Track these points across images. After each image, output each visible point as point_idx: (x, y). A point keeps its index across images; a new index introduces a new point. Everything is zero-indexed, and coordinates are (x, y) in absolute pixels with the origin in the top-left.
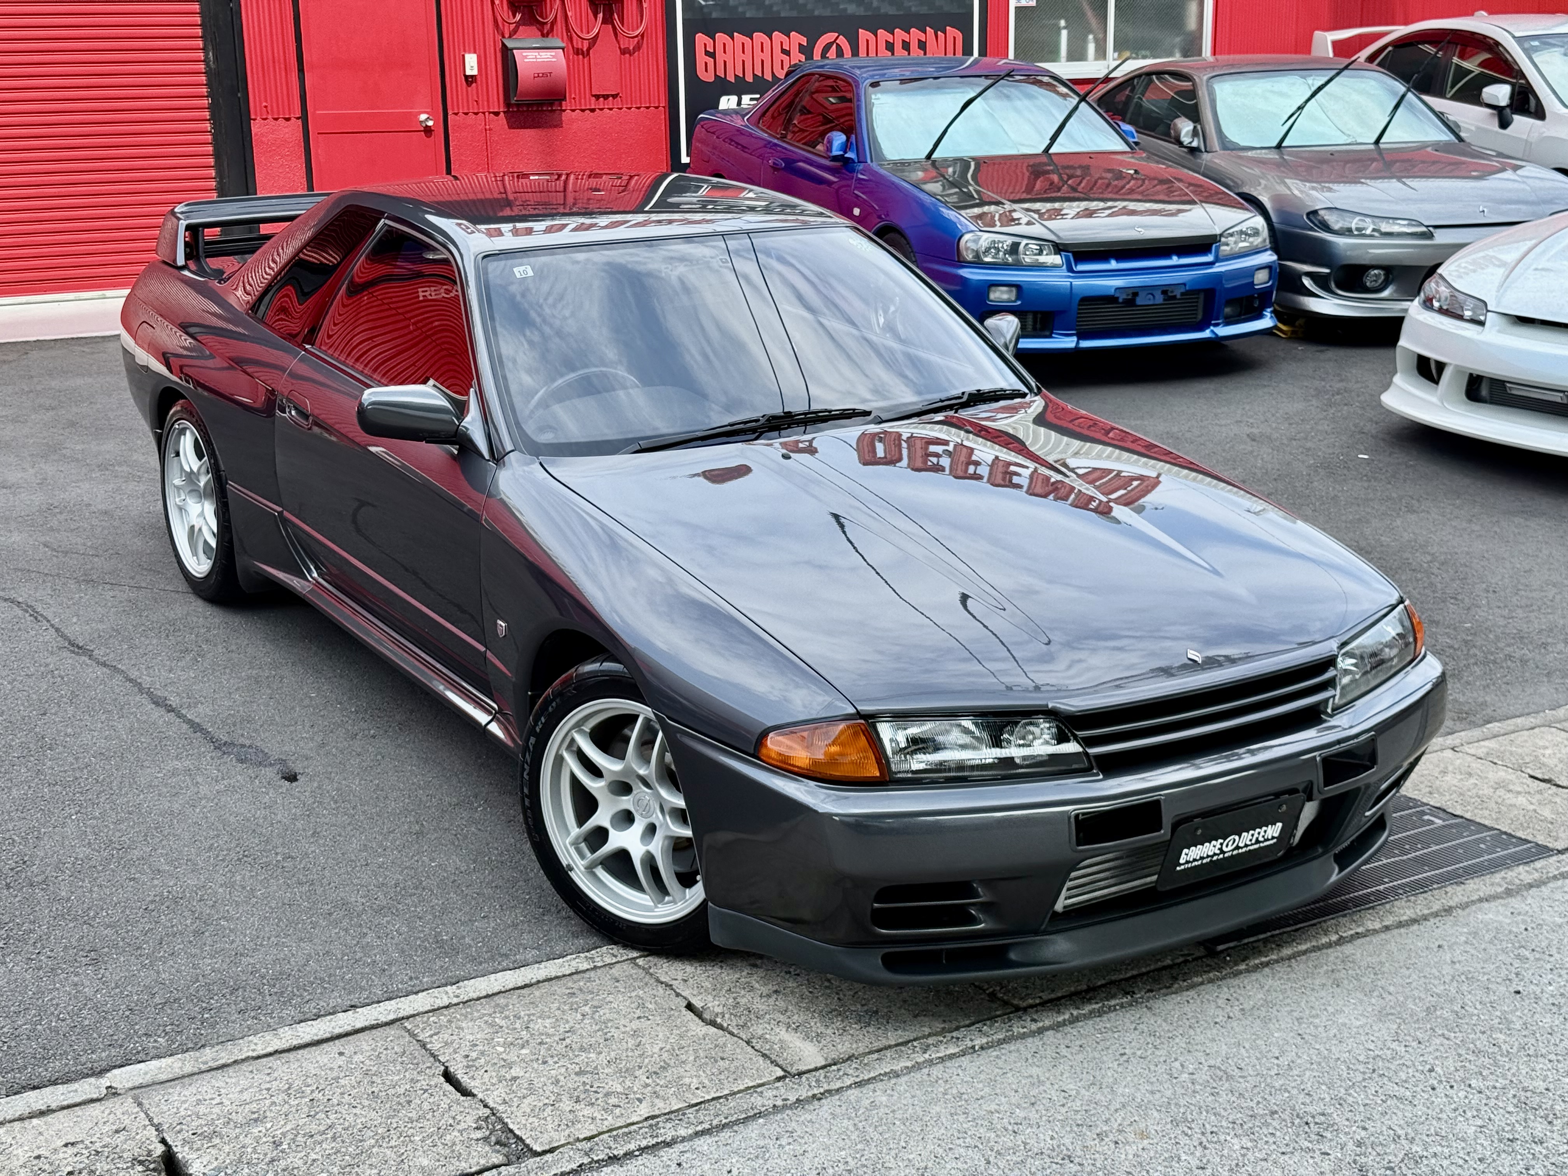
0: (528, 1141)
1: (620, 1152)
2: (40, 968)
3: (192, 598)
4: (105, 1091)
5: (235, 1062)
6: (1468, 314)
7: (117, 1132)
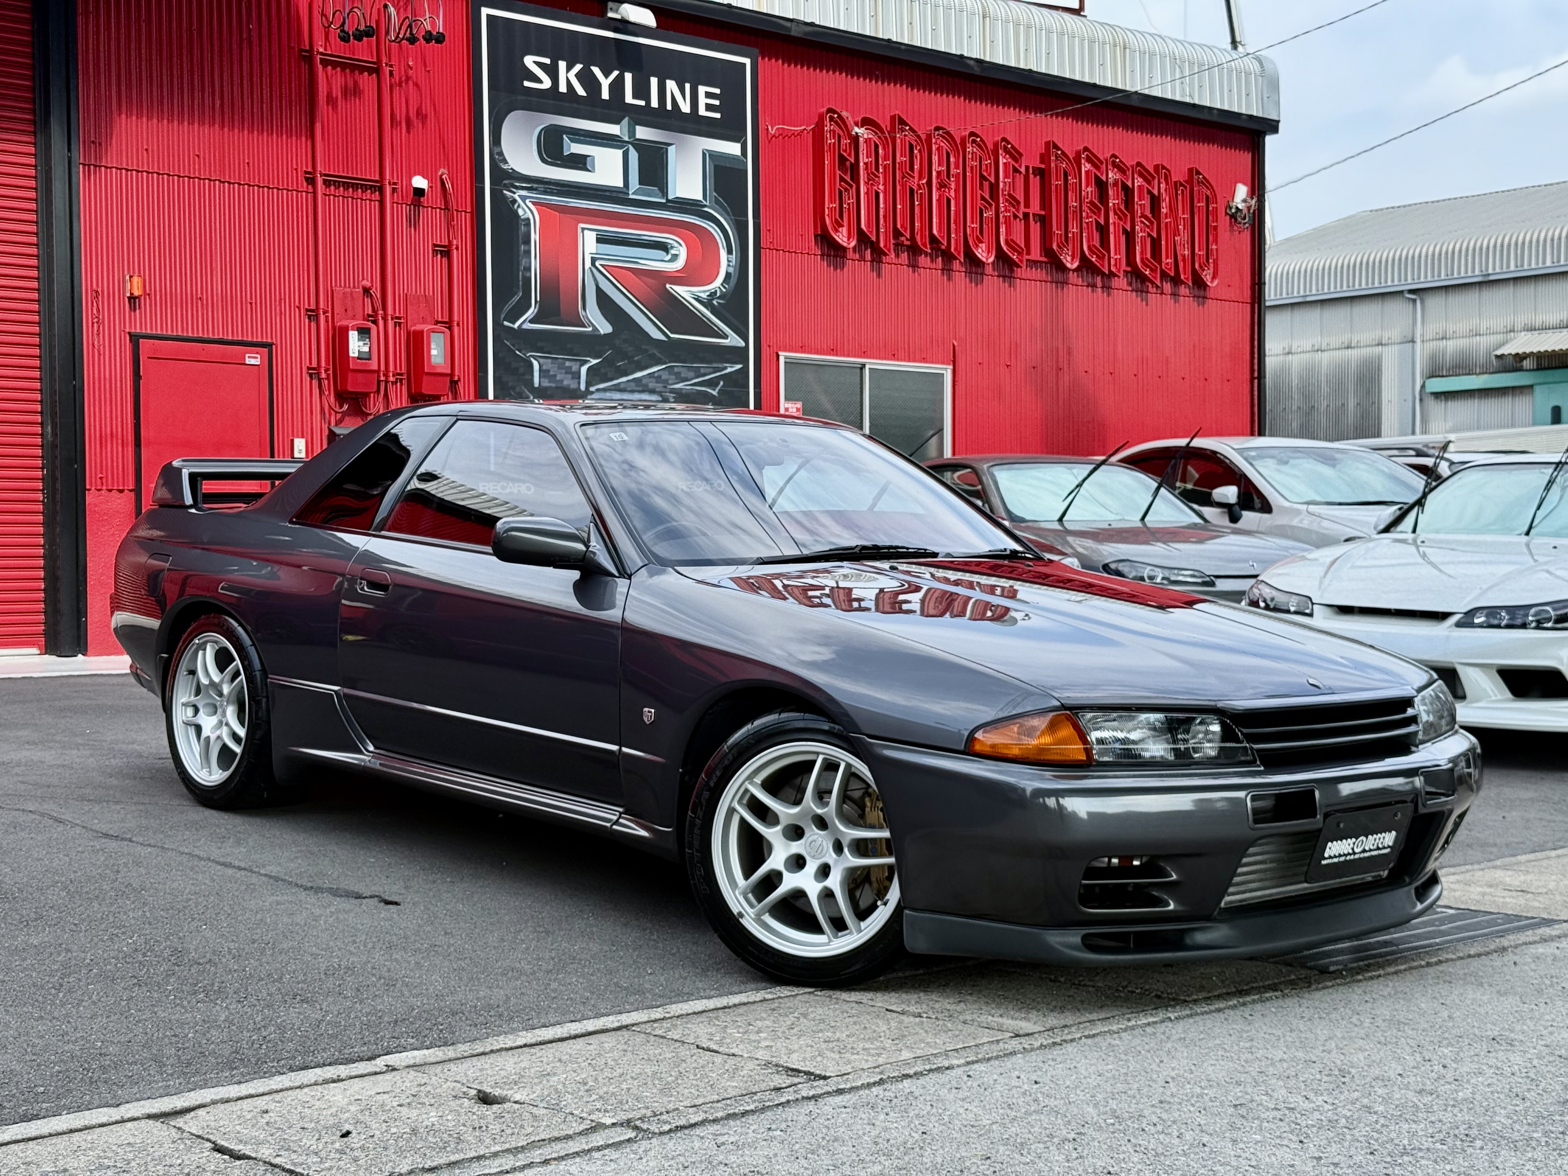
0: (818, 1072)
1: (911, 1072)
2: (255, 1006)
3: (201, 809)
4: (385, 1068)
5: (492, 1051)
6: (1292, 609)
7: (420, 1085)
